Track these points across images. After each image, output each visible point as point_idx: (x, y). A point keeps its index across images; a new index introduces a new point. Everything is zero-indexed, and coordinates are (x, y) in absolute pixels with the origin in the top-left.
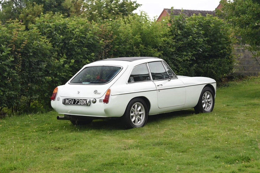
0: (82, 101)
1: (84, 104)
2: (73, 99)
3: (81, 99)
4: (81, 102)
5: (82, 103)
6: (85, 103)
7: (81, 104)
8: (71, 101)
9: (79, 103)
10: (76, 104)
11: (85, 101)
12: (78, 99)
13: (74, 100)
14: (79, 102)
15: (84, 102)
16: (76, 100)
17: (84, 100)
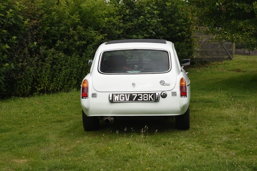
0: (146, 96)
1: (149, 100)
2: (127, 94)
3: (143, 94)
4: (143, 97)
5: (146, 98)
6: (151, 98)
7: (144, 99)
8: (125, 97)
9: (141, 99)
10: (134, 100)
11: (150, 95)
12: (138, 94)
13: (129, 95)
14: (140, 97)
15: (148, 97)
16: (133, 95)
17: (148, 94)
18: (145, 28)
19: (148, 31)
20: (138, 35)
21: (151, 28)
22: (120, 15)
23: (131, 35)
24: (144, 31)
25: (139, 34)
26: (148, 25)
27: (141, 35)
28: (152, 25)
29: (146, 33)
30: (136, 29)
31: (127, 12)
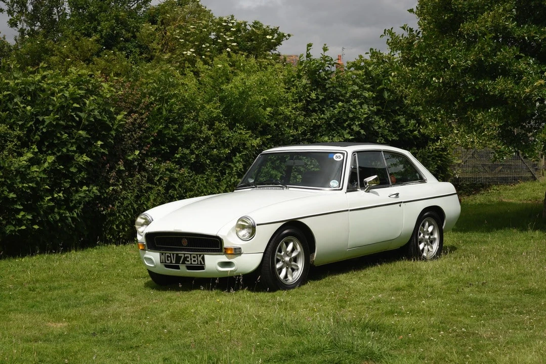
18: (347, 123)
19: (352, 130)
20: (334, 137)
21: (357, 124)
22: (301, 101)
23: (321, 136)
24: (345, 129)
25: (335, 135)
26: (353, 119)
27: (340, 136)
28: (359, 119)
29: (349, 133)
30: (329, 125)
31: (313, 96)
